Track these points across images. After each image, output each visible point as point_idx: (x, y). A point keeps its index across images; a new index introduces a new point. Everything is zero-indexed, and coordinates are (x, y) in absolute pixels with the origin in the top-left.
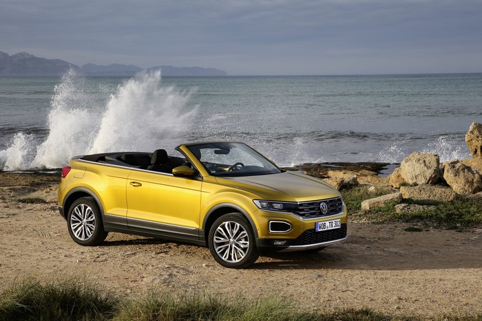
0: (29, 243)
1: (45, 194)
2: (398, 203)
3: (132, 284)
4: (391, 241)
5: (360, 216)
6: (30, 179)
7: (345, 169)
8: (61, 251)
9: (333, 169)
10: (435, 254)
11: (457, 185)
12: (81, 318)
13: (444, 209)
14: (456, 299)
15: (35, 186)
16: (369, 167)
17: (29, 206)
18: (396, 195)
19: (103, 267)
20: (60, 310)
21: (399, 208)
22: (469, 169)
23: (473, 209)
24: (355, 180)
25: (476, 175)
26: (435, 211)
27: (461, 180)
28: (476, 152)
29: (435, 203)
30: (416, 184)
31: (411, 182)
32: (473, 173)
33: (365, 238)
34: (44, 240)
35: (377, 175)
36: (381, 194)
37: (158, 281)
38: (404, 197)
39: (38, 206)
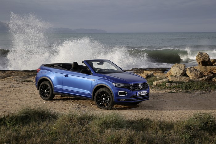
0: (27, 96)
1: (33, 79)
2: (167, 83)
3: (64, 111)
4: (163, 97)
5: (152, 87)
6: (27, 74)
7: (151, 70)
8: (38, 99)
9: (146, 70)
10: (178, 101)
11: (191, 76)
12: (45, 120)
13: (185, 85)
14: (182, 116)
15: (29, 76)
16: (161, 70)
17: (27, 83)
18: (166, 79)
19: (54, 105)
20: (38, 117)
21: (167, 84)
22: (196, 70)
23: (195, 85)
24: (152, 74)
25: (199, 72)
26: (181, 86)
27: (193, 74)
28: (200, 63)
29: (181, 83)
30: (176, 76)
31: (174, 75)
32: (198, 72)
33: (153, 95)
34: (32, 95)
35: (163, 73)
36: (161, 79)
37: (74, 109)
38: (170, 80)
39: (30, 83)
